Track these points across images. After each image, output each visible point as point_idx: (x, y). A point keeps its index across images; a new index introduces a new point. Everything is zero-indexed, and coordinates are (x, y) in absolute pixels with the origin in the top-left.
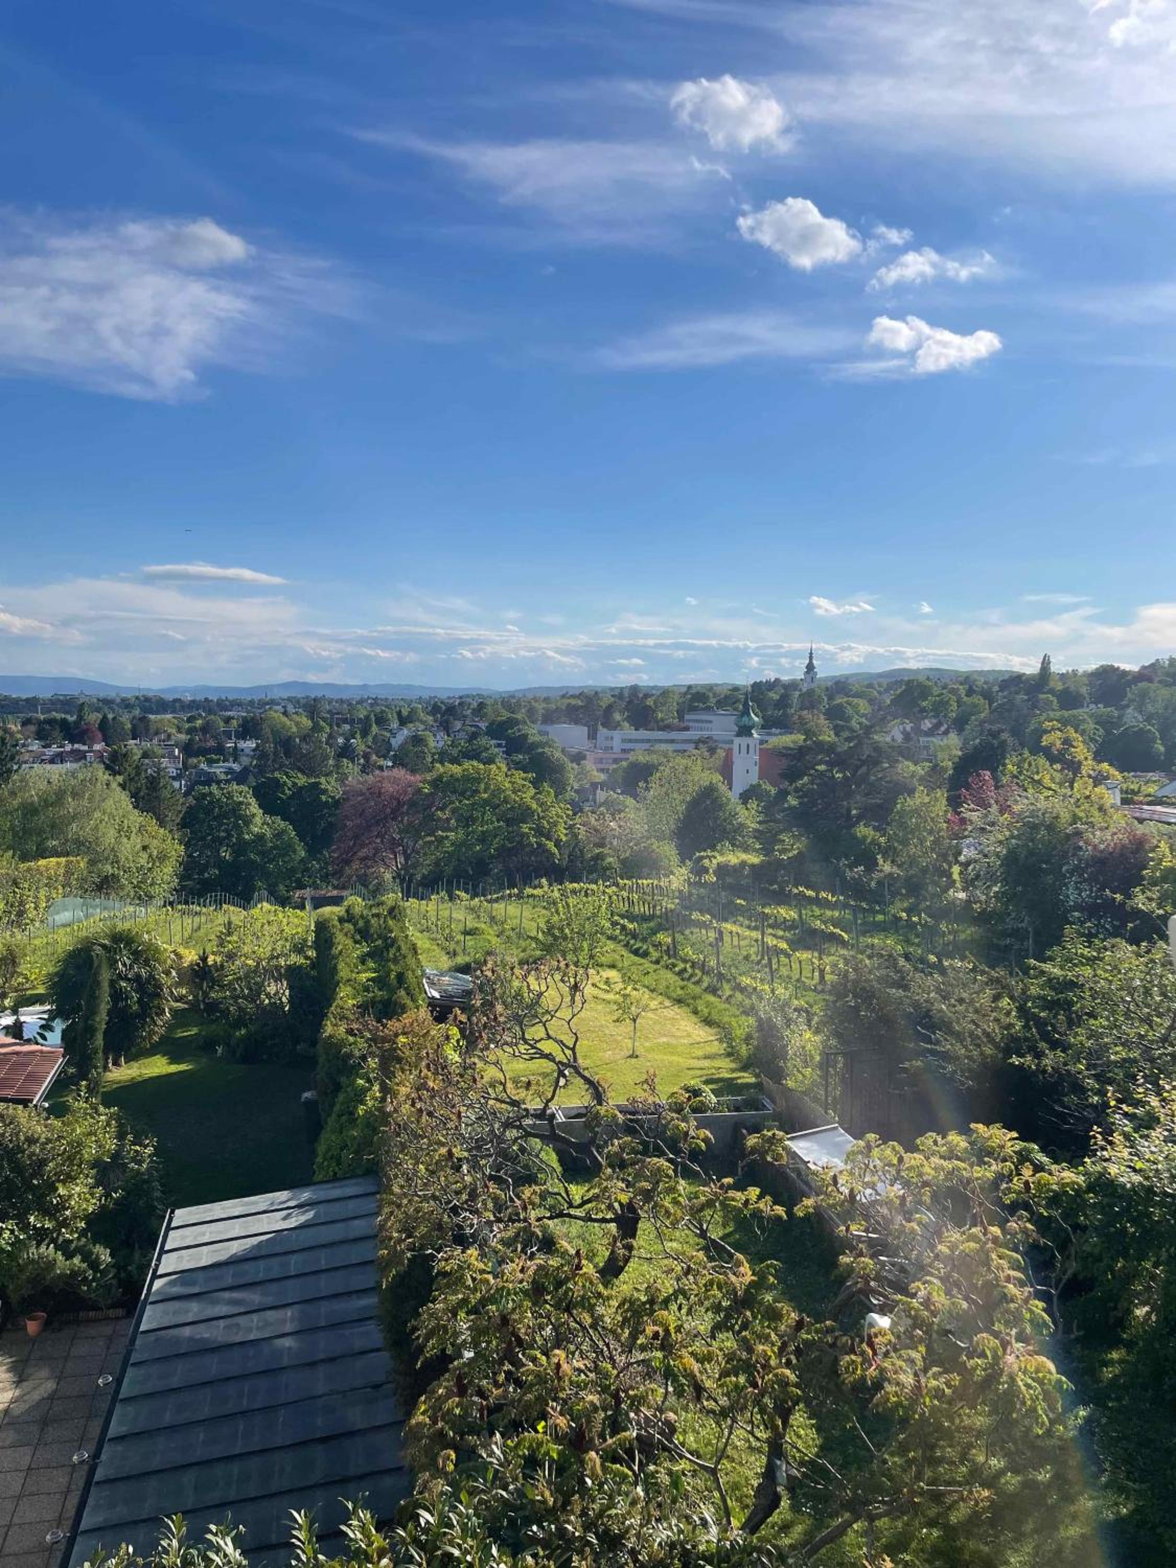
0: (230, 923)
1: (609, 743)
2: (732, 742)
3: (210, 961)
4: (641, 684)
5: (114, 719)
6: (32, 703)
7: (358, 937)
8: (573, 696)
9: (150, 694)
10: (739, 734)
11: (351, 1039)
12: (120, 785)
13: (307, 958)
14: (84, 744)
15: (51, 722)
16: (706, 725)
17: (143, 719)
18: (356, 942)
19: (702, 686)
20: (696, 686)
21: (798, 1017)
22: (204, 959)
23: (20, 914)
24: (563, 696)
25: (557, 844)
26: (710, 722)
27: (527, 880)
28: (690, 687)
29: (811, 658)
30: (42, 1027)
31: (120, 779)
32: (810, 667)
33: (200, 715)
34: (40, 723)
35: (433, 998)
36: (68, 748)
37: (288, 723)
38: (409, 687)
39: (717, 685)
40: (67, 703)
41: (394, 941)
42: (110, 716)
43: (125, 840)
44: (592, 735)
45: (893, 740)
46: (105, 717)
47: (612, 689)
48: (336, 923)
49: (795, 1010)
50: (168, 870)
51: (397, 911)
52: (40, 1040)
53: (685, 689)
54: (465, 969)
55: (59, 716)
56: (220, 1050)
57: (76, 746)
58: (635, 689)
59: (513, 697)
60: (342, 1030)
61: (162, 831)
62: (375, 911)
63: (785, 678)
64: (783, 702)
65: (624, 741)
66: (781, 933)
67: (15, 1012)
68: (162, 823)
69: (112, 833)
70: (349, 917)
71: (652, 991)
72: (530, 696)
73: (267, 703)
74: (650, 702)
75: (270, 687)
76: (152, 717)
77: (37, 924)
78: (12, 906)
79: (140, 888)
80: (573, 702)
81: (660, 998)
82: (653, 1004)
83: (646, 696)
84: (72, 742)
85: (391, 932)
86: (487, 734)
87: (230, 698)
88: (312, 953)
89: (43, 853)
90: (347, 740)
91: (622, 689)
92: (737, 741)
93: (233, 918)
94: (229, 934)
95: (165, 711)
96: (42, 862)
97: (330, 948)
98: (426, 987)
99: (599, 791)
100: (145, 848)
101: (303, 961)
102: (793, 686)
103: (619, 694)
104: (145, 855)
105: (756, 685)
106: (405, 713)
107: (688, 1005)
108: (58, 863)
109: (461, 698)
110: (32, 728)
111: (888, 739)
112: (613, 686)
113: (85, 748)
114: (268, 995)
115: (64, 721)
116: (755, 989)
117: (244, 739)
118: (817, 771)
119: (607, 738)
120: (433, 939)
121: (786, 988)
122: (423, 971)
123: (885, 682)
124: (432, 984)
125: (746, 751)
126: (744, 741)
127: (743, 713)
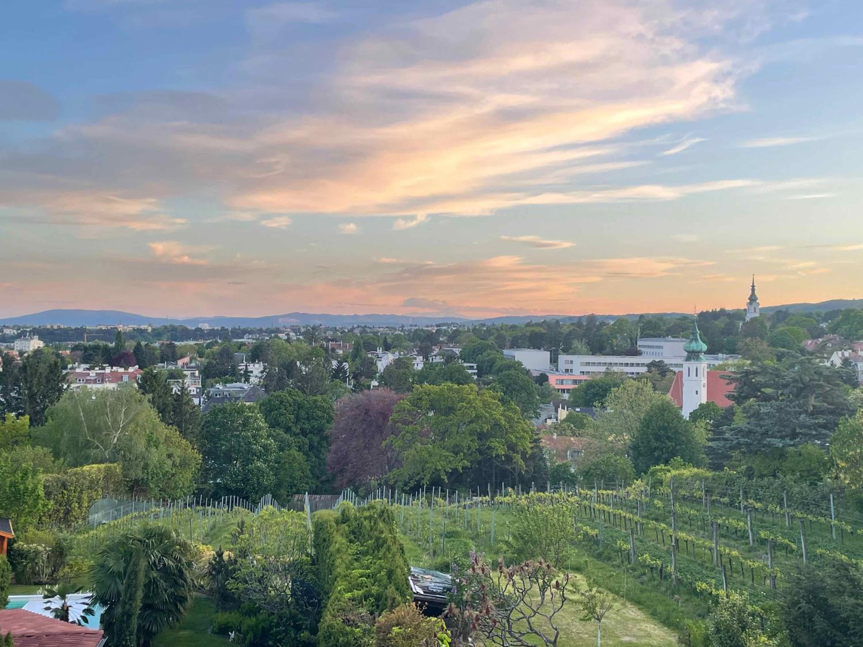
0: (243, 523)
1: (569, 367)
2: (681, 365)
3: (225, 557)
4: (597, 314)
5: (146, 345)
6: (80, 333)
7: (352, 537)
8: (538, 325)
9: (176, 324)
10: (688, 359)
11: (348, 629)
12: (149, 401)
13: (307, 555)
14: (121, 367)
15: (96, 348)
16: (658, 350)
17: (171, 346)
18: (351, 541)
19: (654, 315)
20: (648, 315)
21: (753, 620)
22: (220, 555)
23: (67, 512)
24: (528, 325)
25: (524, 455)
26: (660, 347)
27: (497, 489)
28: (642, 316)
29: (753, 290)
30: (85, 611)
31: (150, 396)
32: (753, 299)
33: (216, 342)
34: (86, 349)
35: (418, 593)
36: (108, 370)
37: (290, 348)
38: (393, 316)
39: (666, 314)
40: (108, 334)
41: (385, 541)
42: (143, 343)
43: (154, 450)
44: (554, 360)
45: (832, 364)
46: (139, 344)
47: (570, 318)
48: (334, 524)
49: (749, 615)
50: (189, 475)
51: (386, 515)
52: (83, 623)
53: (637, 319)
54: (445, 568)
55: (102, 343)
56: (232, 635)
57: (115, 368)
58: (592, 318)
59: (484, 325)
60: (340, 620)
61: (184, 441)
62: (367, 514)
63: (729, 308)
64: (729, 330)
65: (582, 364)
66: (733, 543)
67: (63, 597)
68: (184, 433)
69: (143, 442)
70: (344, 519)
71: (617, 593)
72: (498, 324)
73: (273, 332)
74: (605, 330)
75: (276, 318)
76: (177, 343)
77: (80, 522)
78: (60, 505)
79: (165, 491)
80: (537, 329)
81: (622, 600)
82: (617, 605)
83: (603, 324)
84: (112, 366)
85: (382, 532)
86: (461, 357)
87: (241, 328)
88: (311, 551)
89: (87, 460)
90: (340, 363)
91: (580, 318)
92: (686, 365)
93: (245, 519)
94: (242, 532)
95: (188, 338)
96: (86, 468)
97: (328, 547)
98: (411, 583)
99: (560, 409)
100: (170, 456)
101: (304, 557)
102: (738, 315)
103: (578, 322)
104: (169, 462)
105: (703, 315)
106: (389, 341)
107: (648, 607)
108: (99, 470)
109: (438, 326)
110: (79, 353)
111: (828, 364)
112: (572, 315)
113: (121, 370)
114: (275, 588)
115: (106, 348)
116: (711, 594)
117: (253, 361)
118: (763, 393)
119: (567, 362)
120: (415, 541)
121: (741, 594)
122: (409, 569)
123: (823, 311)
124: (416, 580)
125: (695, 374)
126: (693, 365)
127: (692, 340)
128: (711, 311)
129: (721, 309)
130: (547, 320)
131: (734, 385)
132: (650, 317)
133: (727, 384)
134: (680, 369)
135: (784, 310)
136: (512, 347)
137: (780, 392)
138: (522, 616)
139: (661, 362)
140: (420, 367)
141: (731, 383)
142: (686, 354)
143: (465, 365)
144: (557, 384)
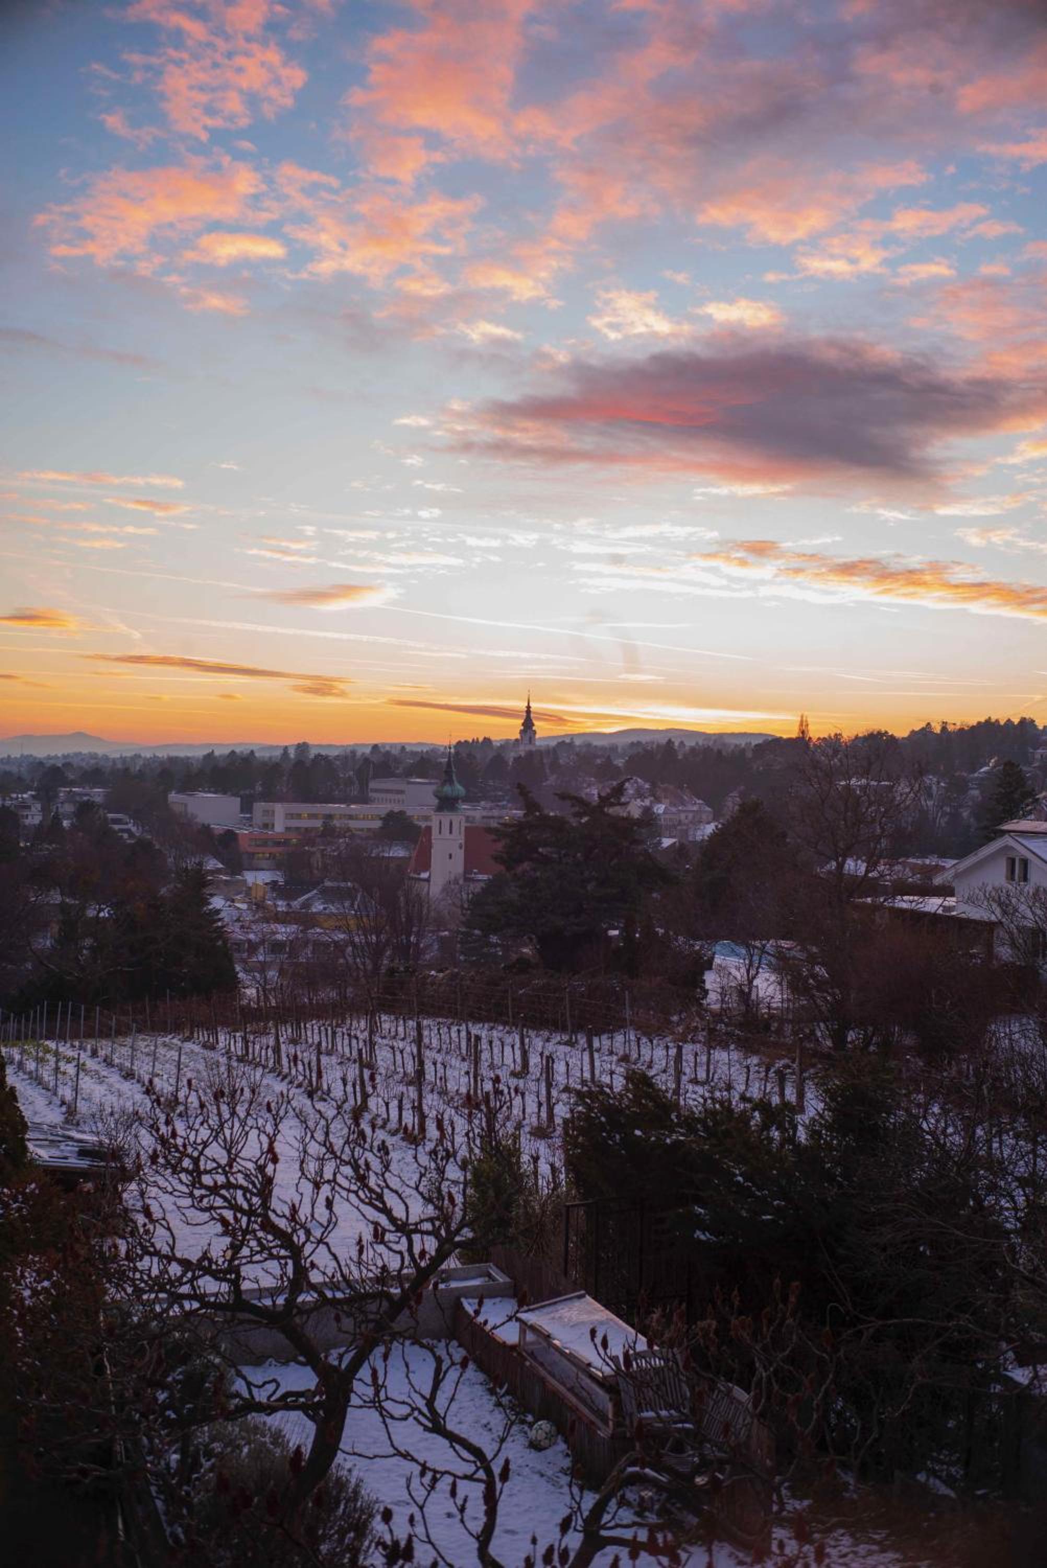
1: (268, 820)
2: (430, 818)
10: (440, 809)
16: (397, 796)
26: (400, 791)
28: (375, 747)
29: (528, 712)
32: (528, 725)
39: (409, 745)
44: (246, 810)
47: (271, 748)
53: (369, 751)
63: (495, 737)
65: (288, 816)
80: (221, 764)
83: (319, 757)
91: (286, 748)
92: (436, 817)
102: (507, 748)
105: (461, 746)
112: (275, 743)
118: (540, 854)
119: (266, 813)
125: (448, 831)
126: (446, 817)
127: (445, 781)
128: (471, 741)
129: (485, 738)
130: (238, 750)
131: (503, 843)
132: (388, 748)
133: (495, 841)
134: (429, 824)
135: (568, 741)
136: (181, 790)
137: (563, 852)
138: (215, 1165)
139: (402, 813)
140: (37, 820)
141: (499, 840)
142: (437, 801)
143: (110, 816)
144: (250, 845)
